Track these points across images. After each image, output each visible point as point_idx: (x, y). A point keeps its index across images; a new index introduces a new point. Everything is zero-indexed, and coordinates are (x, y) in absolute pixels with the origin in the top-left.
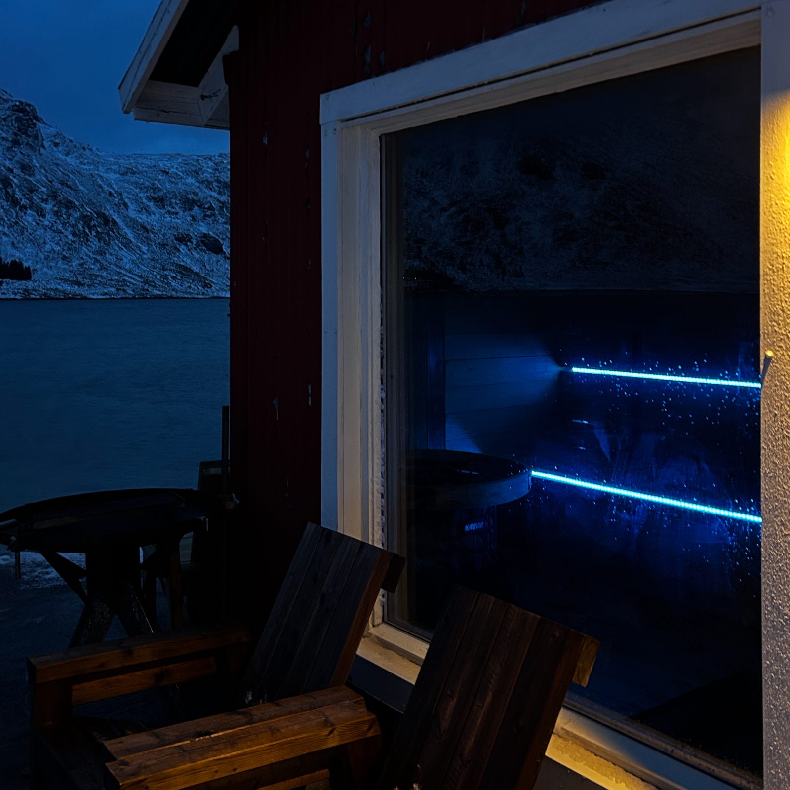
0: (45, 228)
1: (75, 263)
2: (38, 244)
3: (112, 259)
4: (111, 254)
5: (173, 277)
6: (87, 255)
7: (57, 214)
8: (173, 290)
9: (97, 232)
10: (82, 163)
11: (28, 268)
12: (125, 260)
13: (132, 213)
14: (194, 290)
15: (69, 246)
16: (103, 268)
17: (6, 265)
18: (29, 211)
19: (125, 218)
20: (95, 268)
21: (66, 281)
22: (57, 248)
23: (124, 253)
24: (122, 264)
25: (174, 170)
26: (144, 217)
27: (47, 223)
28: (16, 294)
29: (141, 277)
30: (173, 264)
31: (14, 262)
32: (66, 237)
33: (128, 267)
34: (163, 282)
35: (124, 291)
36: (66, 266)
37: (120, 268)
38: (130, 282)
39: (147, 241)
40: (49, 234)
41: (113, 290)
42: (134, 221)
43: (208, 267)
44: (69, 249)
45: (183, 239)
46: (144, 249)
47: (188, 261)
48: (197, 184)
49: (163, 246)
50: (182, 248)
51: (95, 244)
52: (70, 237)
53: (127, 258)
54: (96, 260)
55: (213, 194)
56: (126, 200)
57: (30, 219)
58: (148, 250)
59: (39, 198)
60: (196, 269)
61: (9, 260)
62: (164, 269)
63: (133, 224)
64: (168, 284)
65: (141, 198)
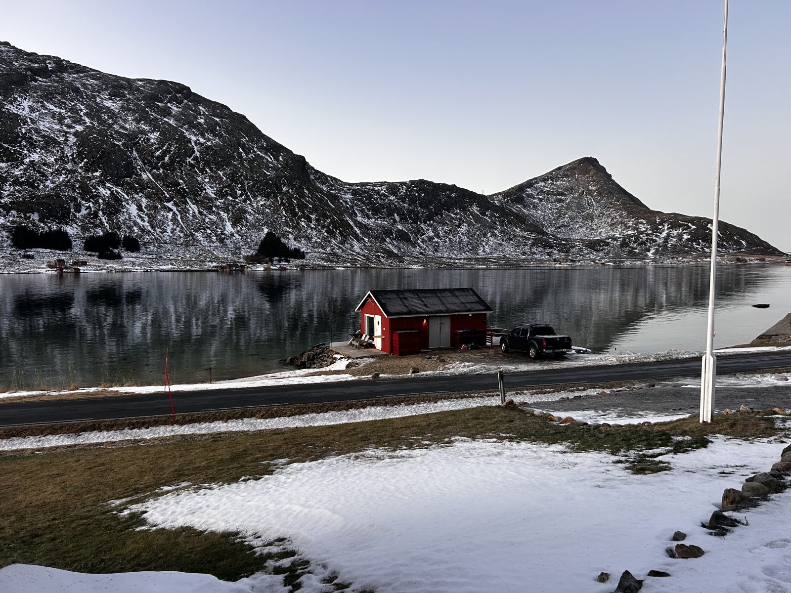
0: (312, 228)
1: (328, 249)
2: (309, 238)
3: (349, 246)
4: (348, 244)
5: (382, 256)
6: (335, 244)
7: (317, 220)
8: (382, 264)
9: (340, 230)
10: (331, 189)
11: (303, 252)
12: (356, 247)
13: (359, 219)
14: (394, 264)
15: (325, 239)
16: (343, 251)
17: (291, 251)
18: (303, 219)
19: (355, 222)
20: (339, 252)
21: (323, 259)
22: (319, 240)
23: (355, 242)
24: (353, 249)
25: (383, 191)
26: (366, 220)
27: (312, 226)
28: (297, 267)
29: (364, 256)
30: (383, 248)
31: (295, 249)
32: (323, 234)
33: (357, 251)
34: (377, 260)
35: (356, 265)
36: (323, 251)
37: (353, 251)
38: (358, 260)
39: (367, 235)
40: (314, 232)
41: (349, 264)
42: (361, 223)
43: (402, 250)
44: (325, 241)
45: (388, 233)
46: (366, 240)
47: (391, 247)
48: (396, 200)
49: (376, 238)
50: (388, 240)
51: (339, 238)
52: (325, 234)
53: (357, 247)
54: (340, 248)
55: (406, 205)
56: (356, 211)
57: (303, 224)
58: (368, 241)
59: (308, 212)
60: (395, 251)
61: (293, 248)
62: (378, 252)
63: (360, 225)
64: (380, 261)
65: (364, 210)
